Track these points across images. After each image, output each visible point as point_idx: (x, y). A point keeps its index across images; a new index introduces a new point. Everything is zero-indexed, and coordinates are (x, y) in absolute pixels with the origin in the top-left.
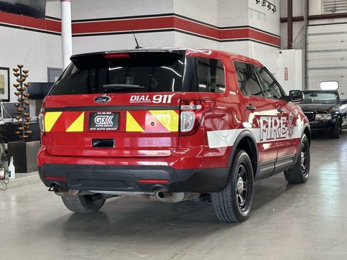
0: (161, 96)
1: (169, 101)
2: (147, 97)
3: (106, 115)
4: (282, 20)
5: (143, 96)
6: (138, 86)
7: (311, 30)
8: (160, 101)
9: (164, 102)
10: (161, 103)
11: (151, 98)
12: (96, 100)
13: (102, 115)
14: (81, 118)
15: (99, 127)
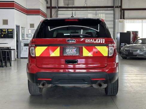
0: (100, 40)
1: (104, 42)
2: (94, 40)
3: (72, 48)
4: (48, 8)
5: (91, 40)
6: (88, 35)
7: (59, 12)
8: (100, 42)
9: (102, 42)
10: (100, 43)
11: (95, 40)
12: (68, 41)
13: (70, 48)
14: (58, 50)
15: (69, 54)
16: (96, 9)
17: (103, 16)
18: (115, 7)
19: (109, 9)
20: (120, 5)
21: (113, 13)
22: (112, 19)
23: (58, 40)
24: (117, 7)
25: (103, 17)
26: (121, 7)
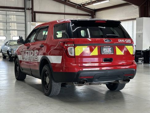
2: (124, 40)
3: (108, 47)
10: (128, 43)
15: (106, 53)
16: (6, 9)
17: (14, 17)
18: (27, 9)
19: (20, 10)
20: (31, 7)
21: (24, 15)
22: (24, 22)
23: (97, 40)
24: (28, 9)
25: (14, 19)
26: (32, 9)
